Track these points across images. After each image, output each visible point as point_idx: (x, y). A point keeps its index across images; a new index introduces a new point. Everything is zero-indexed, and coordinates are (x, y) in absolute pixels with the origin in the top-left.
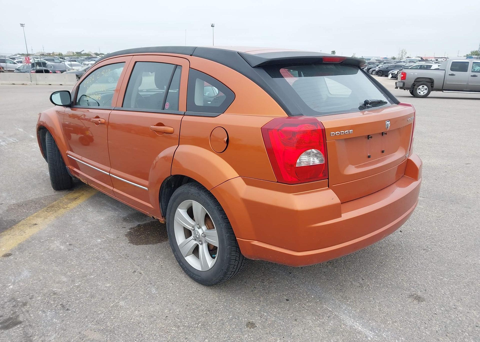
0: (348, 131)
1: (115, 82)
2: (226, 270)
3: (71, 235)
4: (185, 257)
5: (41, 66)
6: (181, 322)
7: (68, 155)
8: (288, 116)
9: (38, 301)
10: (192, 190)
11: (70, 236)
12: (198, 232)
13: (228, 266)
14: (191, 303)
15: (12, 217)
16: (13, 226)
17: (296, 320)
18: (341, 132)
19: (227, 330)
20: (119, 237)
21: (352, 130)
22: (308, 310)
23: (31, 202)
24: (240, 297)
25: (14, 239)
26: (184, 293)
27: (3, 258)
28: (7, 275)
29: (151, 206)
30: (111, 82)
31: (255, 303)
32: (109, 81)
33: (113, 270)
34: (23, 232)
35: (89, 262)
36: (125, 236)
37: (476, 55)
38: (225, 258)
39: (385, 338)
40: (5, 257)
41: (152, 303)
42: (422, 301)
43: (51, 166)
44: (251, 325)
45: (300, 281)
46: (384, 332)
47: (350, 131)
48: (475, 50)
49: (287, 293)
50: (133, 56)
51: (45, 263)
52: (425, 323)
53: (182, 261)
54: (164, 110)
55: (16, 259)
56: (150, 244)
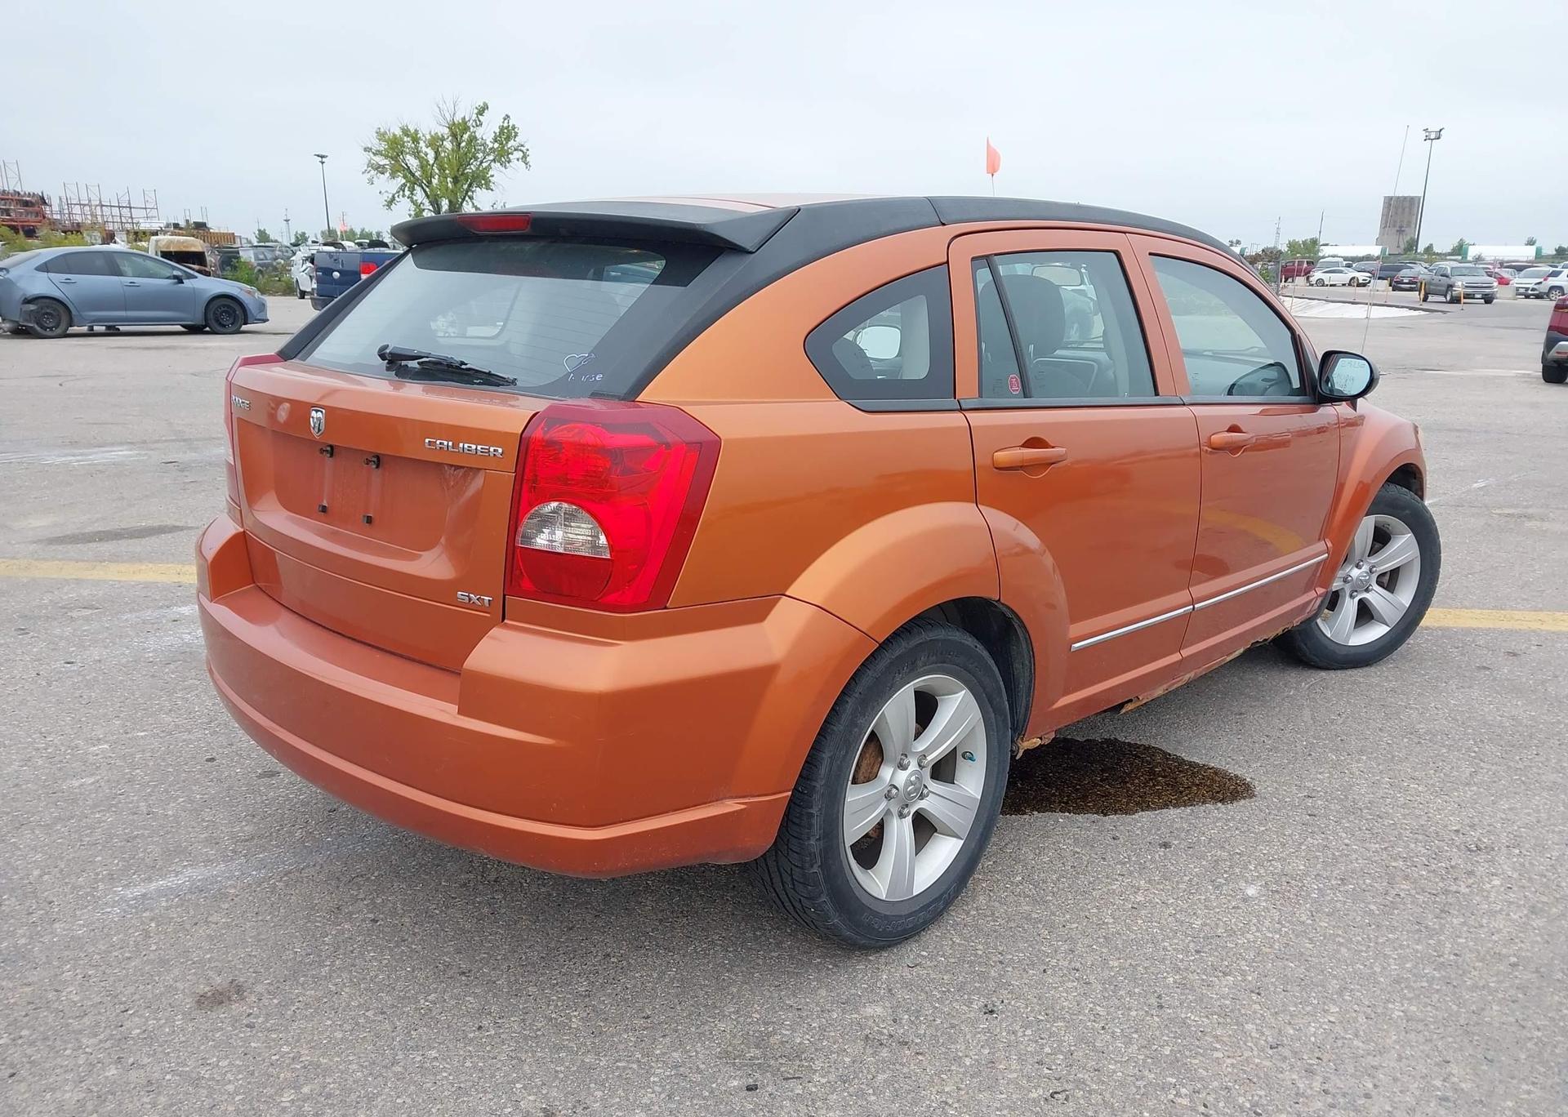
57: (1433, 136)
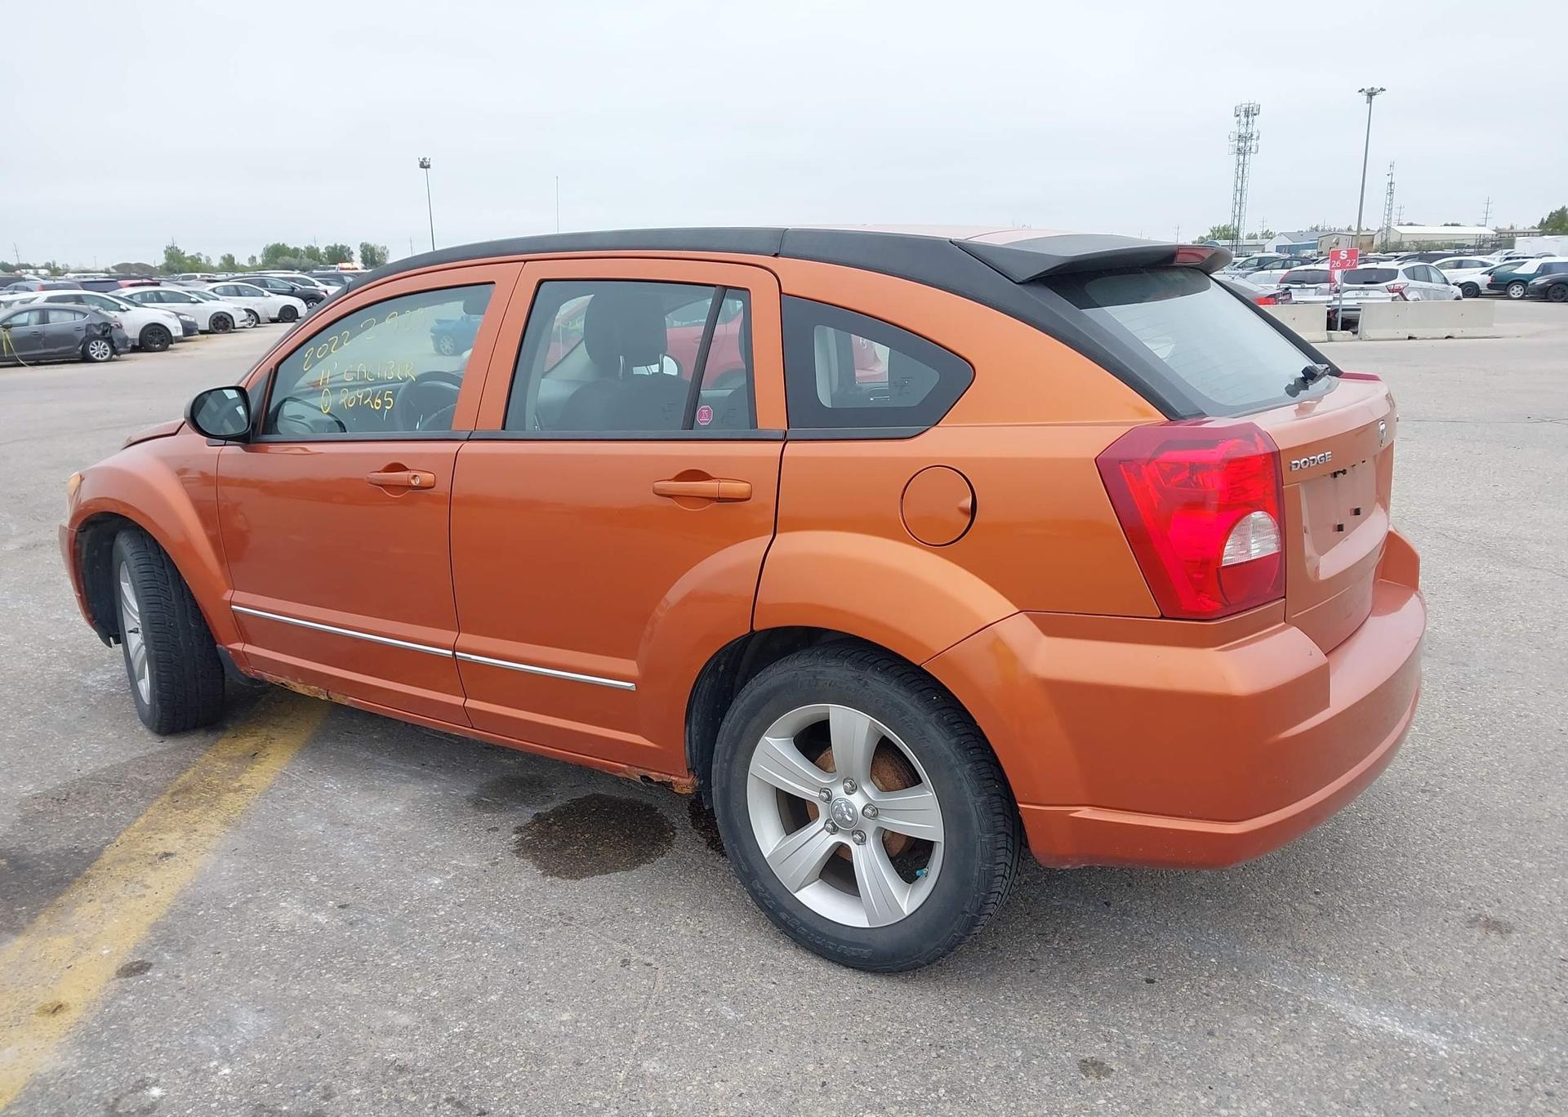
0: (1323, 455)
1: (114, 356)
2: (976, 913)
3: (324, 876)
4: (796, 892)
6: (880, 1093)
7: (233, 607)
8: (1167, 420)
9: (358, 1100)
10: (833, 671)
11: (322, 878)
12: (849, 805)
13: (985, 897)
14: (870, 1032)
15: (59, 839)
16: (85, 870)
17: (1211, 1033)
18: (1310, 458)
19: (1035, 1093)
20: (497, 863)
22: (1225, 1000)
23: (93, 785)
24: (1009, 994)
25: (121, 912)
26: (829, 1004)
27: (123, 980)
28: (181, 1034)
29: (645, 740)
30: (100, 358)
31: (1066, 1005)
32: (94, 356)
33: (549, 968)
34: (138, 886)
35: (450, 955)
36: (517, 856)
37: (1226, 238)
38: (976, 874)
39: (1481, 1046)
40: (128, 976)
41: (749, 1051)
42: (1509, 932)
43: (158, 650)
44: (1094, 1067)
45: (1148, 922)
46: (1466, 1029)
47: (1327, 454)
48: (1222, 225)
49: (1135, 962)
50: (525, 261)
51: (295, 977)
52: (1553, 988)
53: (787, 907)
54: (692, 429)
55: (179, 977)
56: (616, 870)
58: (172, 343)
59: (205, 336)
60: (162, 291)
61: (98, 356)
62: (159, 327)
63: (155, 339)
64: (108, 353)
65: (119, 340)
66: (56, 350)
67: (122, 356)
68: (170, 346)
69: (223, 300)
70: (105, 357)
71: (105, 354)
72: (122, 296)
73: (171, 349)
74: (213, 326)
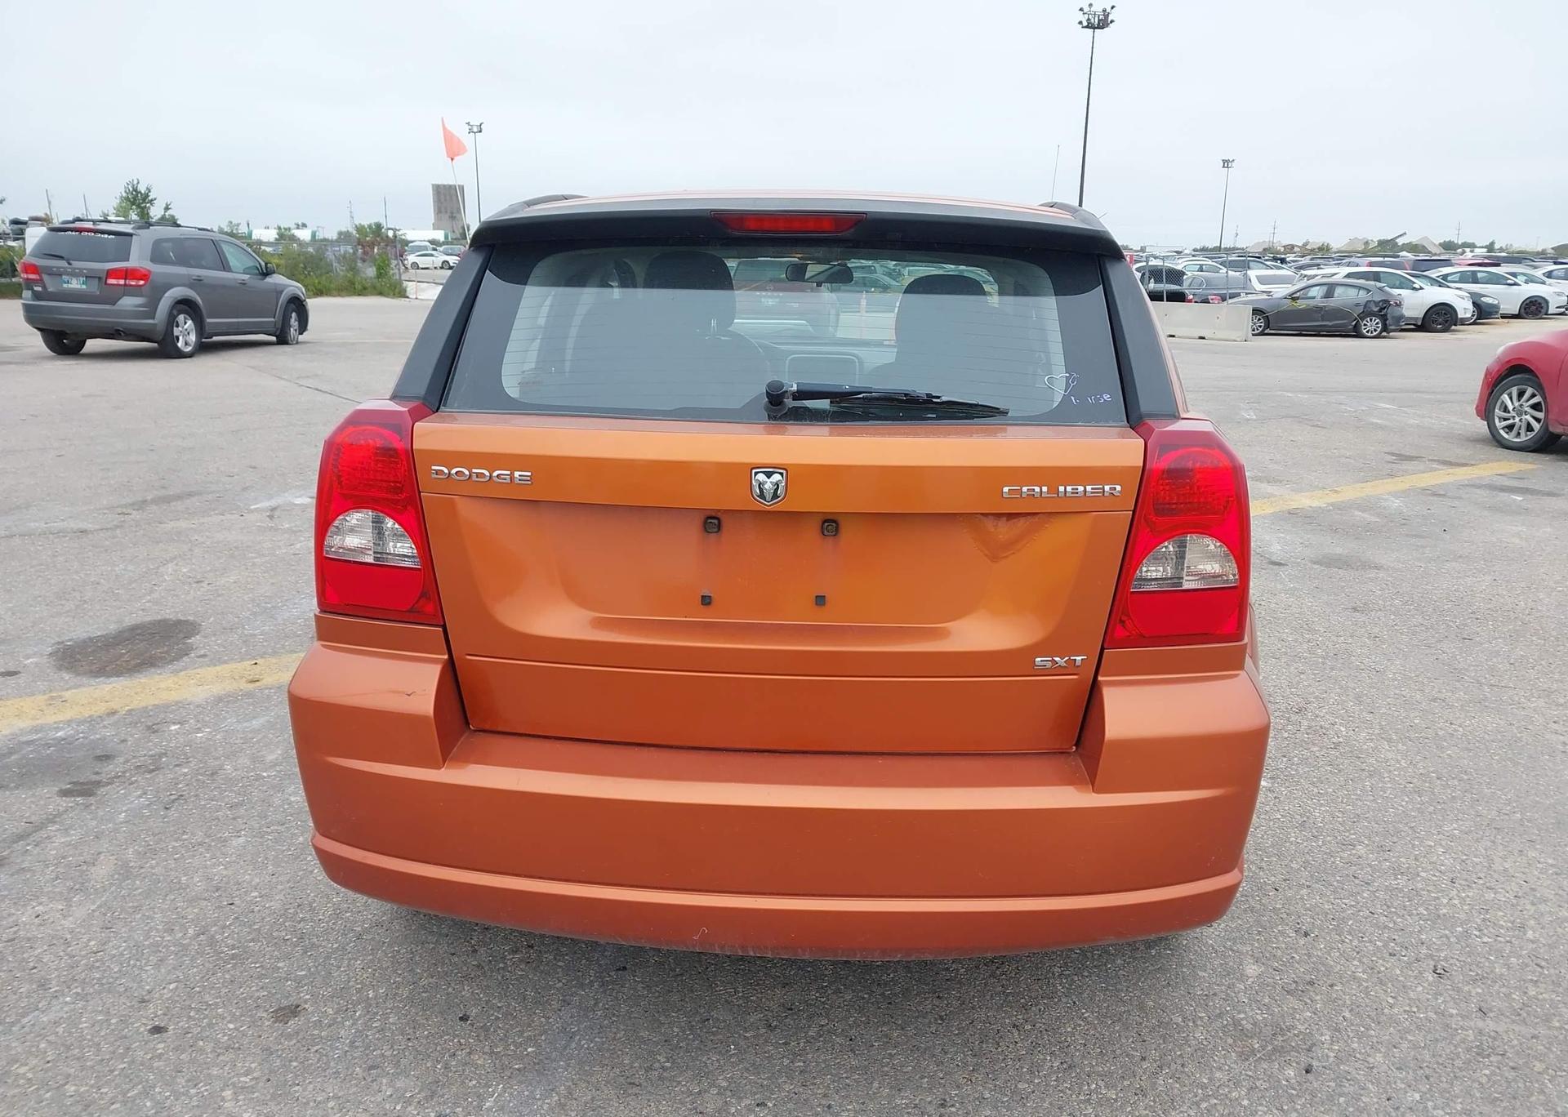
0: (509, 473)
1: (1384, 334)
5: (1161, 282)
18: (474, 471)
21: (529, 474)
30: (1369, 334)
32: (1365, 331)
44: (288, 1013)
47: (517, 474)
57: (475, 130)
58: (1455, 325)
59: (1506, 320)
60: (1479, 271)
61: (1368, 332)
62: (1448, 308)
63: (1440, 319)
64: (1379, 330)
65: (1393, 317)
66: (1330, 324)
67: (1391, 334)
68: (1453, 327)
69: (1550, 285)
70: (1375, 333)
71: (1375, 330)
72: (1434, 276)
73: (1454, 331)
74: (1523, 310)
